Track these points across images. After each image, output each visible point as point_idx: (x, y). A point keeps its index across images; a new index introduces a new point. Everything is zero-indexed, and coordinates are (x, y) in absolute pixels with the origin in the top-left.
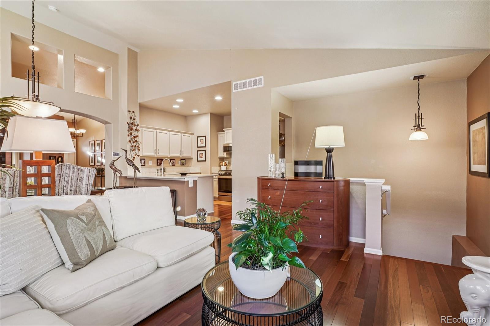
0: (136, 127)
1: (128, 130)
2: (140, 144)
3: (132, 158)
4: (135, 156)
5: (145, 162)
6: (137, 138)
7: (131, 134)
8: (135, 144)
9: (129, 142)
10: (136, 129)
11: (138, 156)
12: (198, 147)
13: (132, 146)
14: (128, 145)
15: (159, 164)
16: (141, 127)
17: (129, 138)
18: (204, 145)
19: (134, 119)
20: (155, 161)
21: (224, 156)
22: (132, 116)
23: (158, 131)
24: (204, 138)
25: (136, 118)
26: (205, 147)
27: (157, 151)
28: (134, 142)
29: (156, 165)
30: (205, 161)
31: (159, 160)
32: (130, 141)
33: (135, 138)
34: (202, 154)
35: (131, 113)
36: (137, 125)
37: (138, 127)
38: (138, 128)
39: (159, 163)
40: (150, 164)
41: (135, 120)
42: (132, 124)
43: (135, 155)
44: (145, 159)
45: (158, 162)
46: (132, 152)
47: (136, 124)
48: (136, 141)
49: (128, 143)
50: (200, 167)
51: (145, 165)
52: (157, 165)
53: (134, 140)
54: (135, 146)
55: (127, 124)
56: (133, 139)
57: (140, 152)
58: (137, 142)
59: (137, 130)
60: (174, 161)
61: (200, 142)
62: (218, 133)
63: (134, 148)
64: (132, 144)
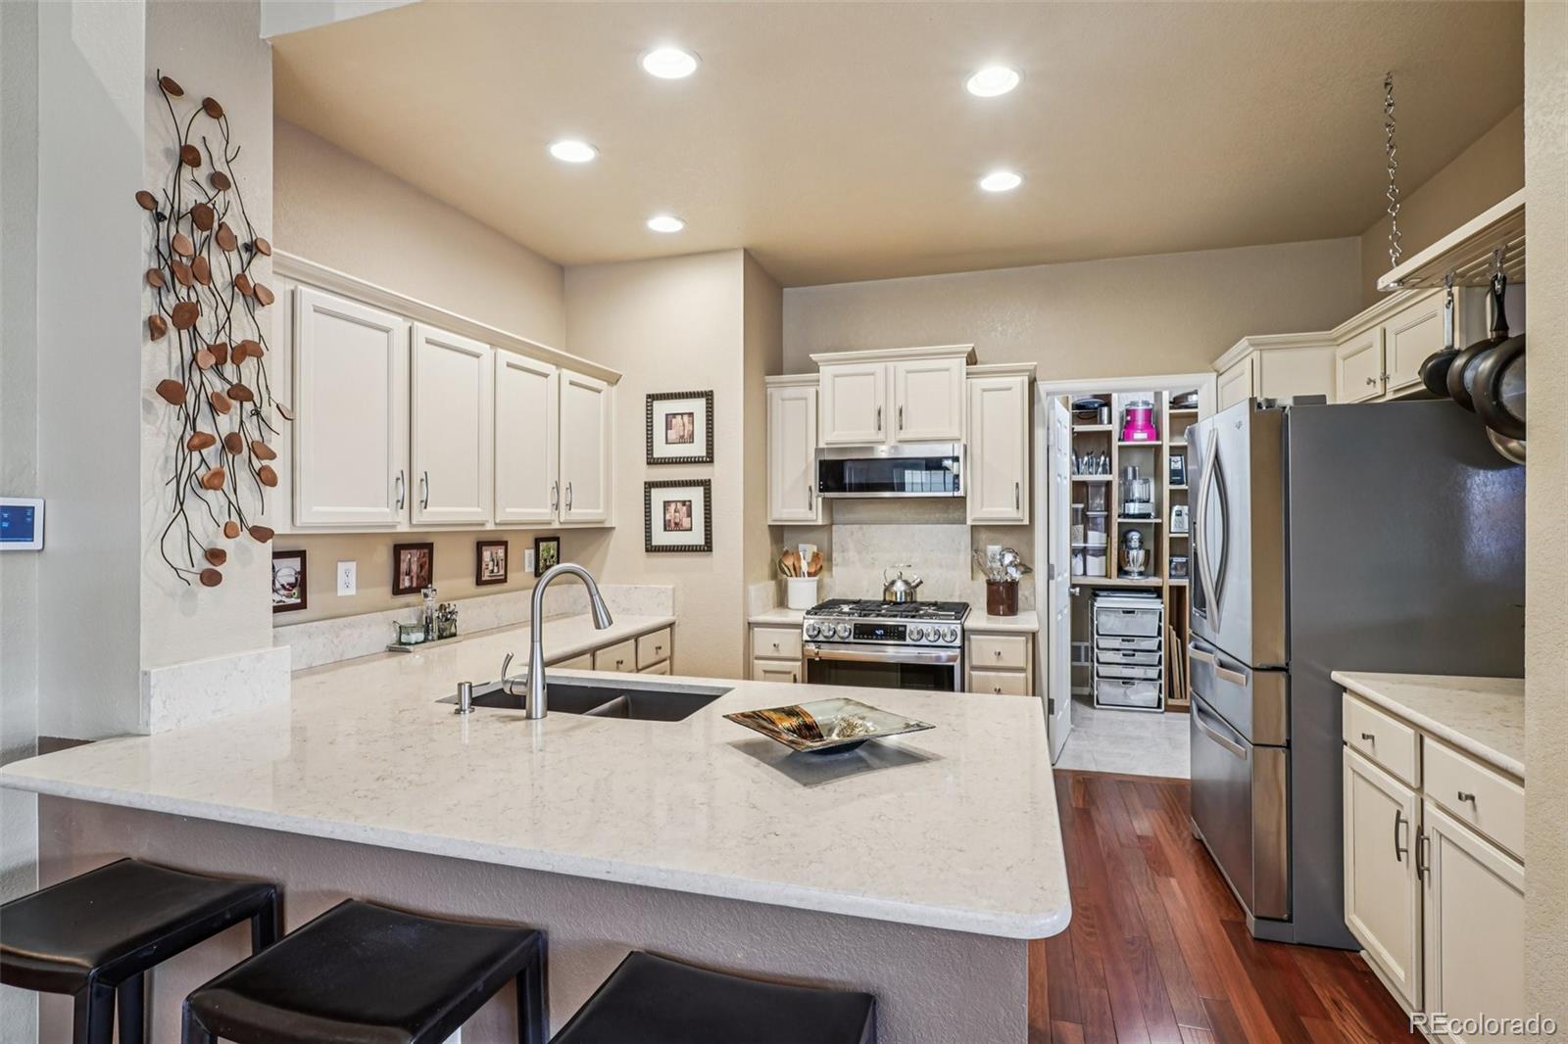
0: (234, 256)
1: (153, 278)
2: (276, 420)
3: (198, 554)
4: (223, 543)
5: (303, 573)
6: (249, 364)
7: (187, 316)
8: (226, 424)
9: (160, 403)
10: (242, 277)
11: (261, 534)
12: (652, 461)
13: (201, 442)
14: (146, 430)
15: (406, 583)
16: (283, 270)
17: (162, 359)
18: (698, 449)
19: (220, 181)
20: (383, 557)
21: (811, 515)
22: (195, 141)
23: (423, 331)
24: (698, 406)
25: (239, 172)
26: (709, 458)
27: (410, 485)
28: (216, 406)
29: (387, 589)
30: (708, 547)
31: (405, 556)
32: (171, 392)
33: (229, 369)
34: (686, 503)
35: (185, 108)
36: (253, 248)
37: (259, 262)
38: (261, 272)
39: (408, 573)
40: (342, 592)
41: (231, 194)
42: (201, 216)
43: (230, 532)
44: (302, 555)
45: (404, 567)
46: (191, 503)
47: (243, 238)
48: (240, 393)
49: (148, 406)
50: (671, 587)
51: (303, 605)
52: (397, 591)
53: (216, 385)
54: (232, 444)
55: (145, 216)
56: (211, 376)
57: (277, 496)
58: (248, 406)
59: (255, 297)
60: (501, 552)
61: (668, 426)
62: (770, 379)
63: (214, 465)
64: (191, 420)
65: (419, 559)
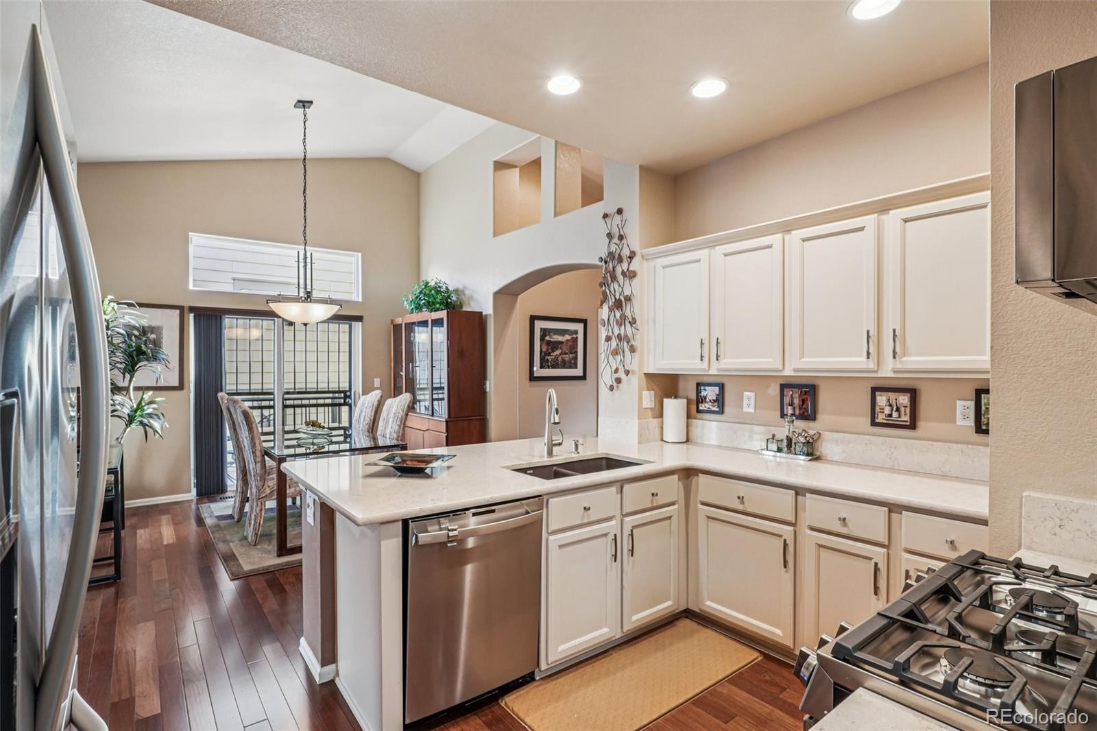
0: (624, 263)
3: (613, 379)
5: (721, 395)
13: (608, 339)
15: (789, 411)
19: (621, 238)
22: (612, 230)
29: (775, 412)
31: (788, 393)
35: (609, 220)
36: (631, 256)
38: (635, 264)
40: (746, 409)
41: (625, 239)
44: (721, 385)
45: (787, 400)
46: (611, 359)
47: (627, 253)
51: (721, 413)
52: (782, 415)
54: (619, 337)
58: (627, 321)
60: (903, 399)
63: (615, 346)
65: (800, 396)
